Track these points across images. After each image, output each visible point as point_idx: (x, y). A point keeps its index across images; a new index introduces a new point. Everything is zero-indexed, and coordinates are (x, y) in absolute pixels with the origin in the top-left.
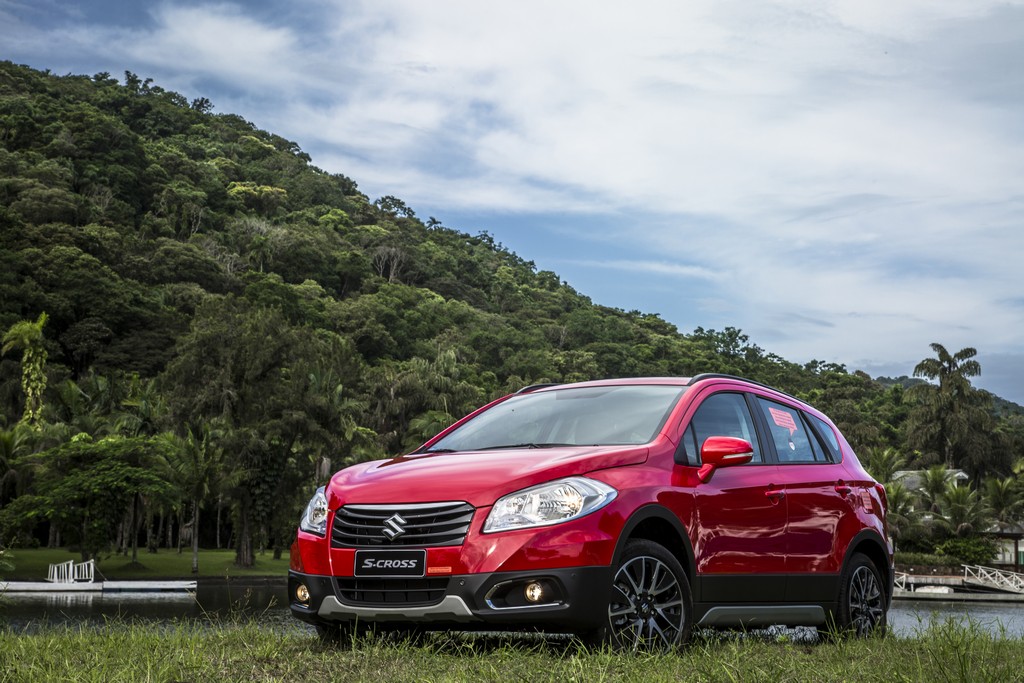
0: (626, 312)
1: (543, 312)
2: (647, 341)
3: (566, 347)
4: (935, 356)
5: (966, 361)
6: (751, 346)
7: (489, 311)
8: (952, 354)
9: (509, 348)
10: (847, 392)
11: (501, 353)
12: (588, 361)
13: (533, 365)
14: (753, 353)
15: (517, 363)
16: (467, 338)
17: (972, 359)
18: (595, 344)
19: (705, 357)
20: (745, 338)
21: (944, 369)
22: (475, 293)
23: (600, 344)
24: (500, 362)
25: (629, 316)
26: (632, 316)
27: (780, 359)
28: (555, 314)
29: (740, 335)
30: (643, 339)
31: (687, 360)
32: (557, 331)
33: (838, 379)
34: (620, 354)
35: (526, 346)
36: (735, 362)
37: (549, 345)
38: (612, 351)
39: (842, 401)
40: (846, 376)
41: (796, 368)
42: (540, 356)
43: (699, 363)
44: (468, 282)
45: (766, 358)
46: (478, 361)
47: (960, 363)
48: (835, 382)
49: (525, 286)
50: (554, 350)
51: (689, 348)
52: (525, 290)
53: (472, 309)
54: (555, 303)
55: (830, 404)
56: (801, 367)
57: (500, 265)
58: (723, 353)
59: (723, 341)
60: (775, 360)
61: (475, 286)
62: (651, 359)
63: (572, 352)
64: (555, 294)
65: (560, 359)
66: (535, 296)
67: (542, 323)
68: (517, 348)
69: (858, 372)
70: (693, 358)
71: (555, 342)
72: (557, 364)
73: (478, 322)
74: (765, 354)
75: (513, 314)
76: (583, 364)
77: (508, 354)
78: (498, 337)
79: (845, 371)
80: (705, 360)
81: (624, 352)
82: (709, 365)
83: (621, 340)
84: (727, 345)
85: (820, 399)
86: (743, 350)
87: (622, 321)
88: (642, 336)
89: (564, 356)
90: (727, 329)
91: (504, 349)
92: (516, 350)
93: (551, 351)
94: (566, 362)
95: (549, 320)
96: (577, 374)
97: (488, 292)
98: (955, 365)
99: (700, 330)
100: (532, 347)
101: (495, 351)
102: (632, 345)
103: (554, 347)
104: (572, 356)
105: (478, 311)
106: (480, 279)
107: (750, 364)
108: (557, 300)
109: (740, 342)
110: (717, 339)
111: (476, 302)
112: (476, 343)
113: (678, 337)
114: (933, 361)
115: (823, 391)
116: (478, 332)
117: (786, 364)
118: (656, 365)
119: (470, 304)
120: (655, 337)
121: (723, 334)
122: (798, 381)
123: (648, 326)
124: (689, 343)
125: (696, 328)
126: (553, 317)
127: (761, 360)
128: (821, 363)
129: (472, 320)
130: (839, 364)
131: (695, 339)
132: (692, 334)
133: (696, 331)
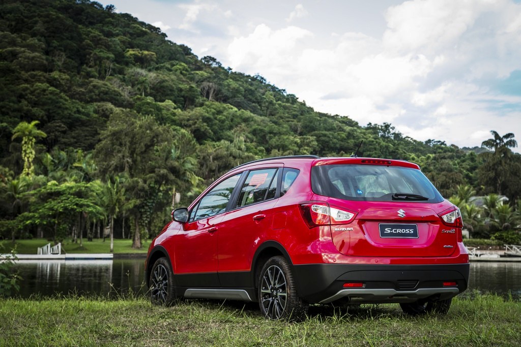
0: (332, 115)
1: (289, 116)
2: (343, 130)
3: (301, 134)
4: (493, 137)
5: (509, 139)
6: (397, 132)
7: (261, 115)
8: (501, 136)
9: (272, 135)
10: (446, 156)
11: (267, 138)
12: (312, 141)
13: (284, 143)
14: (397, 136)
15: (275, 142)
16: (250, 129)
17: (512, 139)
18: (316, 132)
19: (373, 138)
20: (393, 128)
21: (497, 144)
22: (254, 106)
23: (318, 132)
24: (267, 142)
25: (333, 117)
26: (335, 117)
27: (412, 139)
28: (295, 117)
29: (391, 126)
30: (341, 129)
31: (364, 140)
32: (296, 125)
33: (442, 148)
34: (329, 137)
35: (280, 134)
36: (388, 141)
37: (292, 133)
38: (325, 135)
39: (443, 160)
40: (446, 147)
41: (420, 143)
42: (287, 139)
43: (370, 141)
44: (250, 100)
45: (405, 138)
46: (255, 142)
47: (505, 141)
48: (440, 150)
49: (279, 102)
50: (295, 135)
51: (364, 134)
52: (279, 104)
53: (252, 114)
54: (295, 111)
55: (438, 162)
56: (423, 143)
57: (266, 91)
58: (382, 136)
59: (382, 130)
60: (409, 139)
61: (254, 102)
62: (345, 139)
63: (304, 136)
64: (295, 106)
65: (298, 140)
66: (285, 108)
67: (288, 121)
68: (275, 134)
69: (452, 145)
70: (366, 139)
71: (295, 131)
72: (296, 143)
73: (255, 121)
74: (404, 136)
75: (273, 117)
76: (310, 142)
77: (271, 138)
78: (266, 129)
79: (445, 145)
80: (373, 140)
81: (331, 136)
82: (375, 143)
83: (329, 130)
84: (384, 132)
85: (433, 159)
86: (392, 134)
87: (330, 120)
88: (340, 128)
89: (300, 139)
90: (384, 123)
91: (269, 135)
92: (275, 136)
93: (293, 136)
94: (301, 141)
95: (292, 120)
96: (306, 148)
97: (260, 105)
98: (503, 141)
99: (370, 124)
100: (283, 134)
101: (264, 137)
102: (335, 132)
103: (295, 134)
104: (304, 138)
105: (255, 115)
106: (256, 99)
107: (396, 142)
108: (296, 109)
109: (391, 130)
110: (379, 129)
111: (254, 111)
112: (254, 132)
113: (359, 128)
114: (492, 140)
115: (434, 155)
116: (255, 126)
117: (415, 141)
118: (348, 142)
119: (251, 112)
120: (348, 128)
121: (382, 126)
122: (421, 150)
123: (343, 122)
124: (364, 131)
125: (368, 123)
126: (294, 118)
127: (402, 139)
128: (433, 141)
129: (252, 120)
130: (442, 141)
131: (367, 129)
132: (366, 126)
133: (368, 125)
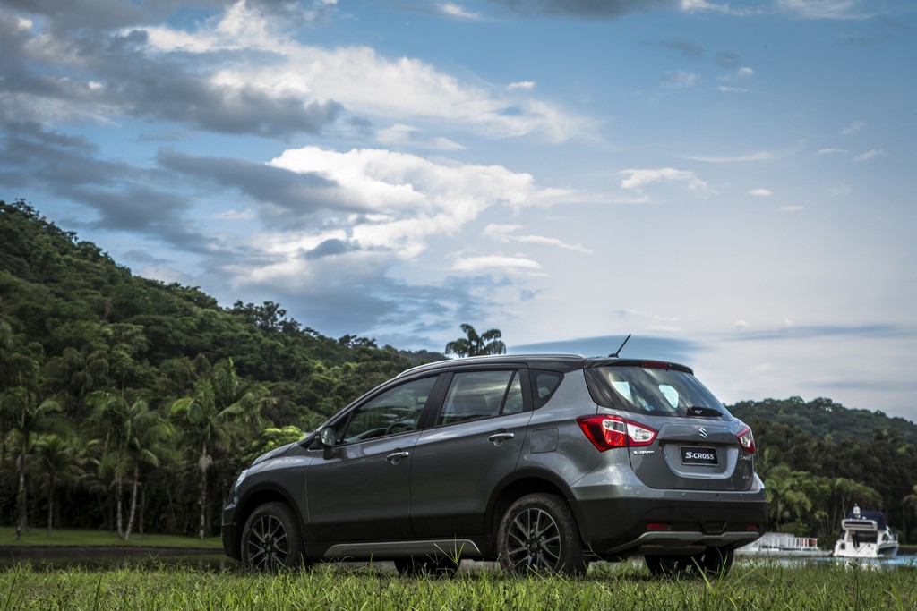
0: (166, 284)
1: (87, 283)
2: (191, 314)
3: (111, 319)
4: (465, 336)
5: (492, 340)
6: (289, 320)
7: (32, 281)
8: (479, 333)
9: (56, 319)
10: (380, 366)
11: (48, 325)
12: (137, 333)
13: (81, 336)
14: (290, 327)
15: (64, 334)
16: (13, 307)
17: (498, 339)
18: (142, 316)
19: (245, 329)
20: (283, 313)
21: (472, 348)
22: (18, 263)
23: (146, 316)
24: (47, 333)
25: (168, 288)
26: (173, 288)
27: (316, 333)
28: (98, 285)
29: (279, 309)
30: (187, 312)
31: (230, 333)
32: (102, 303)
33: (369, 352)
34: (166, 326)
35: (74, 317)
36: (275, 336)
37: (97, 316)
38: (159, 323)
39: (375, 374)
40: (377, 350)
41: (331, 342)
42: (87, 327)
43: (242, 336)
44: (9, 251)
45: (303, 332)
46: (24, 332)
47: (486, 343)
48: (366, 356)
49: (68, 256)
50: (101, 322)
51: (229, 320)
52: (66, 261)
53: (16, 279)
54: (98, 274)
55: (365, 378)
56: (336, 341)
57: (37, 234)
58: (261, 326)
59: (261, 315)
60: (311, 334)
61: (16, 255)
62: (195, 331)
63: (121, 324)
64: (98, 265)
65: (109, 330)
66: (80, 268)
67: (86, 294)
68: (64, 318)
69: (388, 347)
70: (236, 331)
71: (101, 313)
72: (105, 335)
73: (22, 293)
74: (301, 329)
75: (57, 285)
76: (132, 336)
77: (55, 325)
78: (44, 307)
79: (375, 346)
80: (247, 333)
81: (170, 325)
82: (251, 339)
83: (164, 313)
84: (265, 319)
85: (355, 372)
86: (281, 324)
87: (163, 293)
88: (186, 309)
89: (113, 328)
90: (266, 303)
91: (51, 319)
92: (63, 322)
93: (98, 323)
94: (115, 333)
95: (93, 291)
96: (125, 345)
97: (29, 261)
98: (482, 344)
99: (240, 303)
100: (81, 318)
101: (42, 322)
102: (177, 318)
103: (101, 319)
104: (121, 328)
105: (21, 280)
106: (22, 248)
107: (289, 338)
108: (100, 271)
109: (278, 316)
110: (256, 313)
111: (18, 272)
112: (21, 314)
113: (219, 309)
114: (465, 341)
115: (357, 365)
116: (23, 302)
117: (322, 338)
118: (200, 337)
119: (13, 273)
120: (200, 311)
121: (262, 308)
122: (332, 354)
123: (189, 299)
124: (229, 316)
125: (236, 302)
126: (96, 288)
127: (298, 334)
128: (352, 337)
129: (16, 290)
130: (370, 339)
131: (235, 312)
132: (232, 307)
133: (236, 305)
